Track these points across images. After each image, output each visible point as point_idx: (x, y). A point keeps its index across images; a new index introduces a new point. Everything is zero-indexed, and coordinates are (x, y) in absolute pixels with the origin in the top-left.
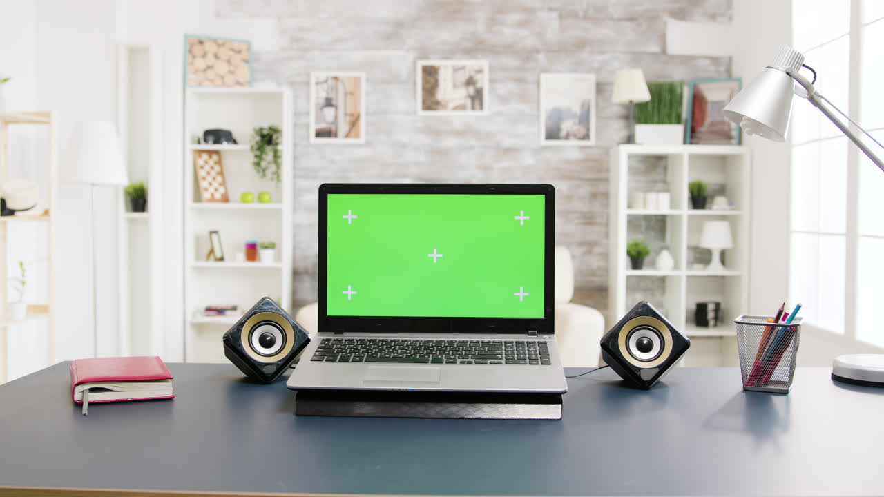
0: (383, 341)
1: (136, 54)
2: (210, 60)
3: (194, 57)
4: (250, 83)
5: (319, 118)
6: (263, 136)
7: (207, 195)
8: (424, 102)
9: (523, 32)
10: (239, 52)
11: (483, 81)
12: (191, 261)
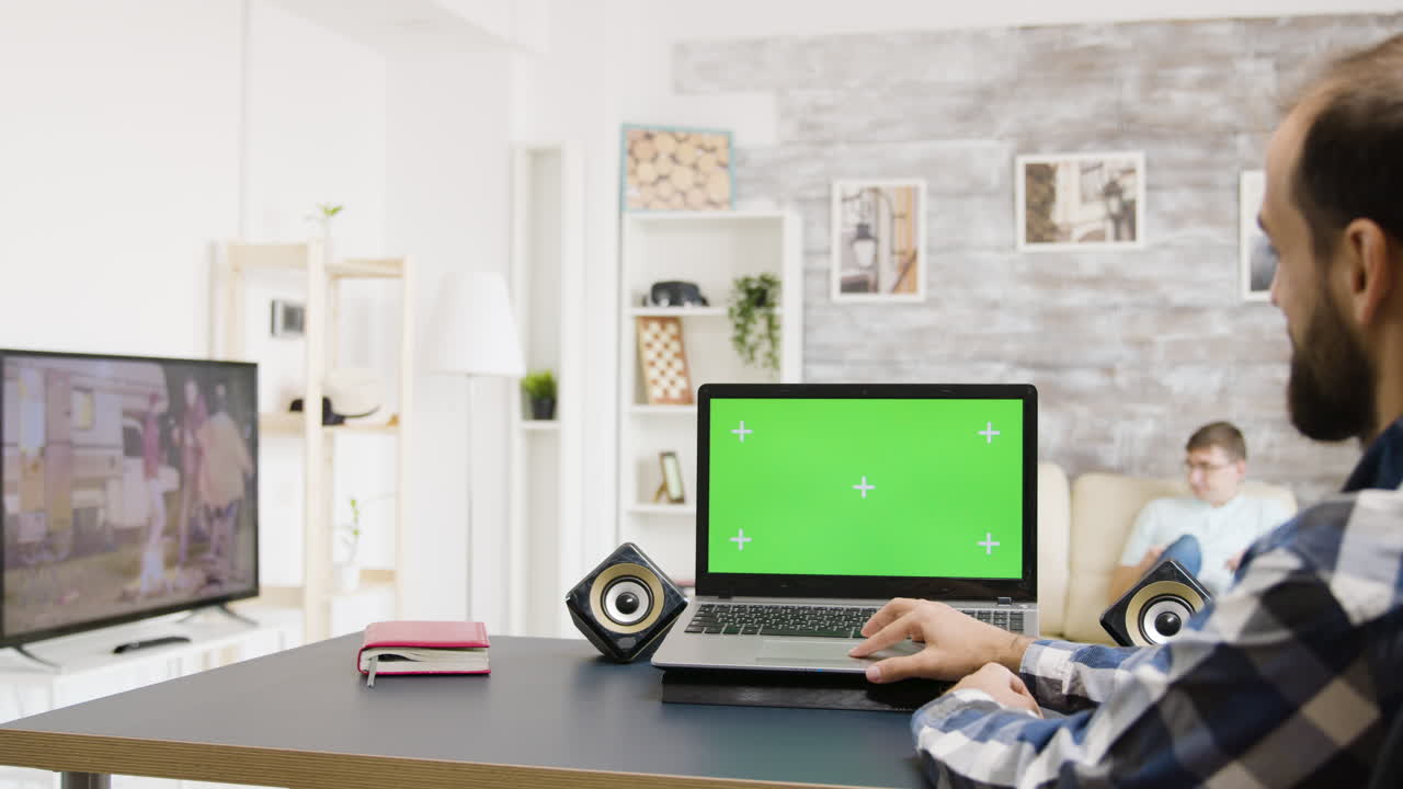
0: (787, 608)
1: (543, 160)
2: (664, 166)
3: (637, 161)
4: (730, 202)
5: (849, 259)
6: (750, 292)
7: (656, 392)
8: (1029, 228)
9: (1209, 99)
10: (713, 150)
11: (1136, 189)
12: (629, 501)
